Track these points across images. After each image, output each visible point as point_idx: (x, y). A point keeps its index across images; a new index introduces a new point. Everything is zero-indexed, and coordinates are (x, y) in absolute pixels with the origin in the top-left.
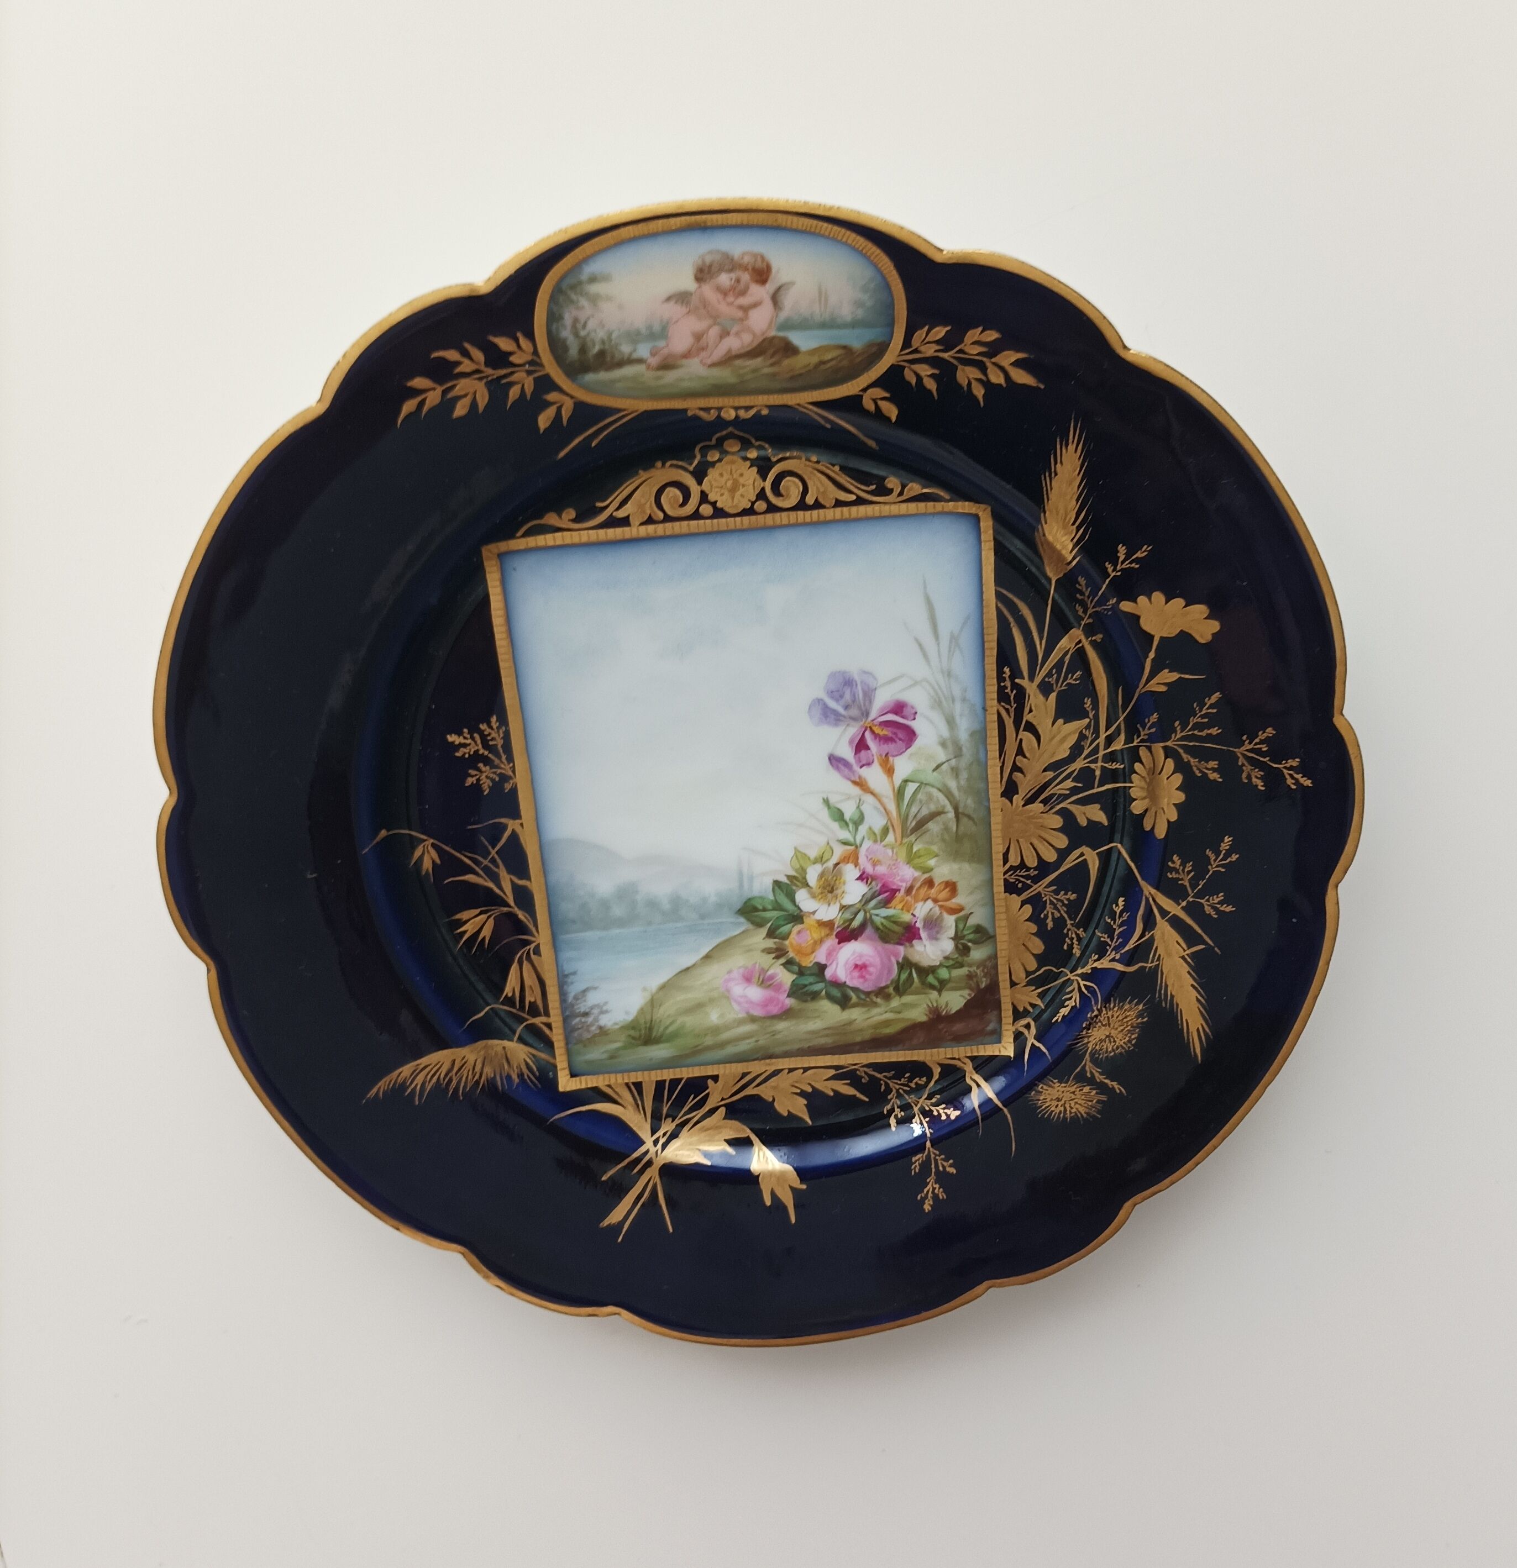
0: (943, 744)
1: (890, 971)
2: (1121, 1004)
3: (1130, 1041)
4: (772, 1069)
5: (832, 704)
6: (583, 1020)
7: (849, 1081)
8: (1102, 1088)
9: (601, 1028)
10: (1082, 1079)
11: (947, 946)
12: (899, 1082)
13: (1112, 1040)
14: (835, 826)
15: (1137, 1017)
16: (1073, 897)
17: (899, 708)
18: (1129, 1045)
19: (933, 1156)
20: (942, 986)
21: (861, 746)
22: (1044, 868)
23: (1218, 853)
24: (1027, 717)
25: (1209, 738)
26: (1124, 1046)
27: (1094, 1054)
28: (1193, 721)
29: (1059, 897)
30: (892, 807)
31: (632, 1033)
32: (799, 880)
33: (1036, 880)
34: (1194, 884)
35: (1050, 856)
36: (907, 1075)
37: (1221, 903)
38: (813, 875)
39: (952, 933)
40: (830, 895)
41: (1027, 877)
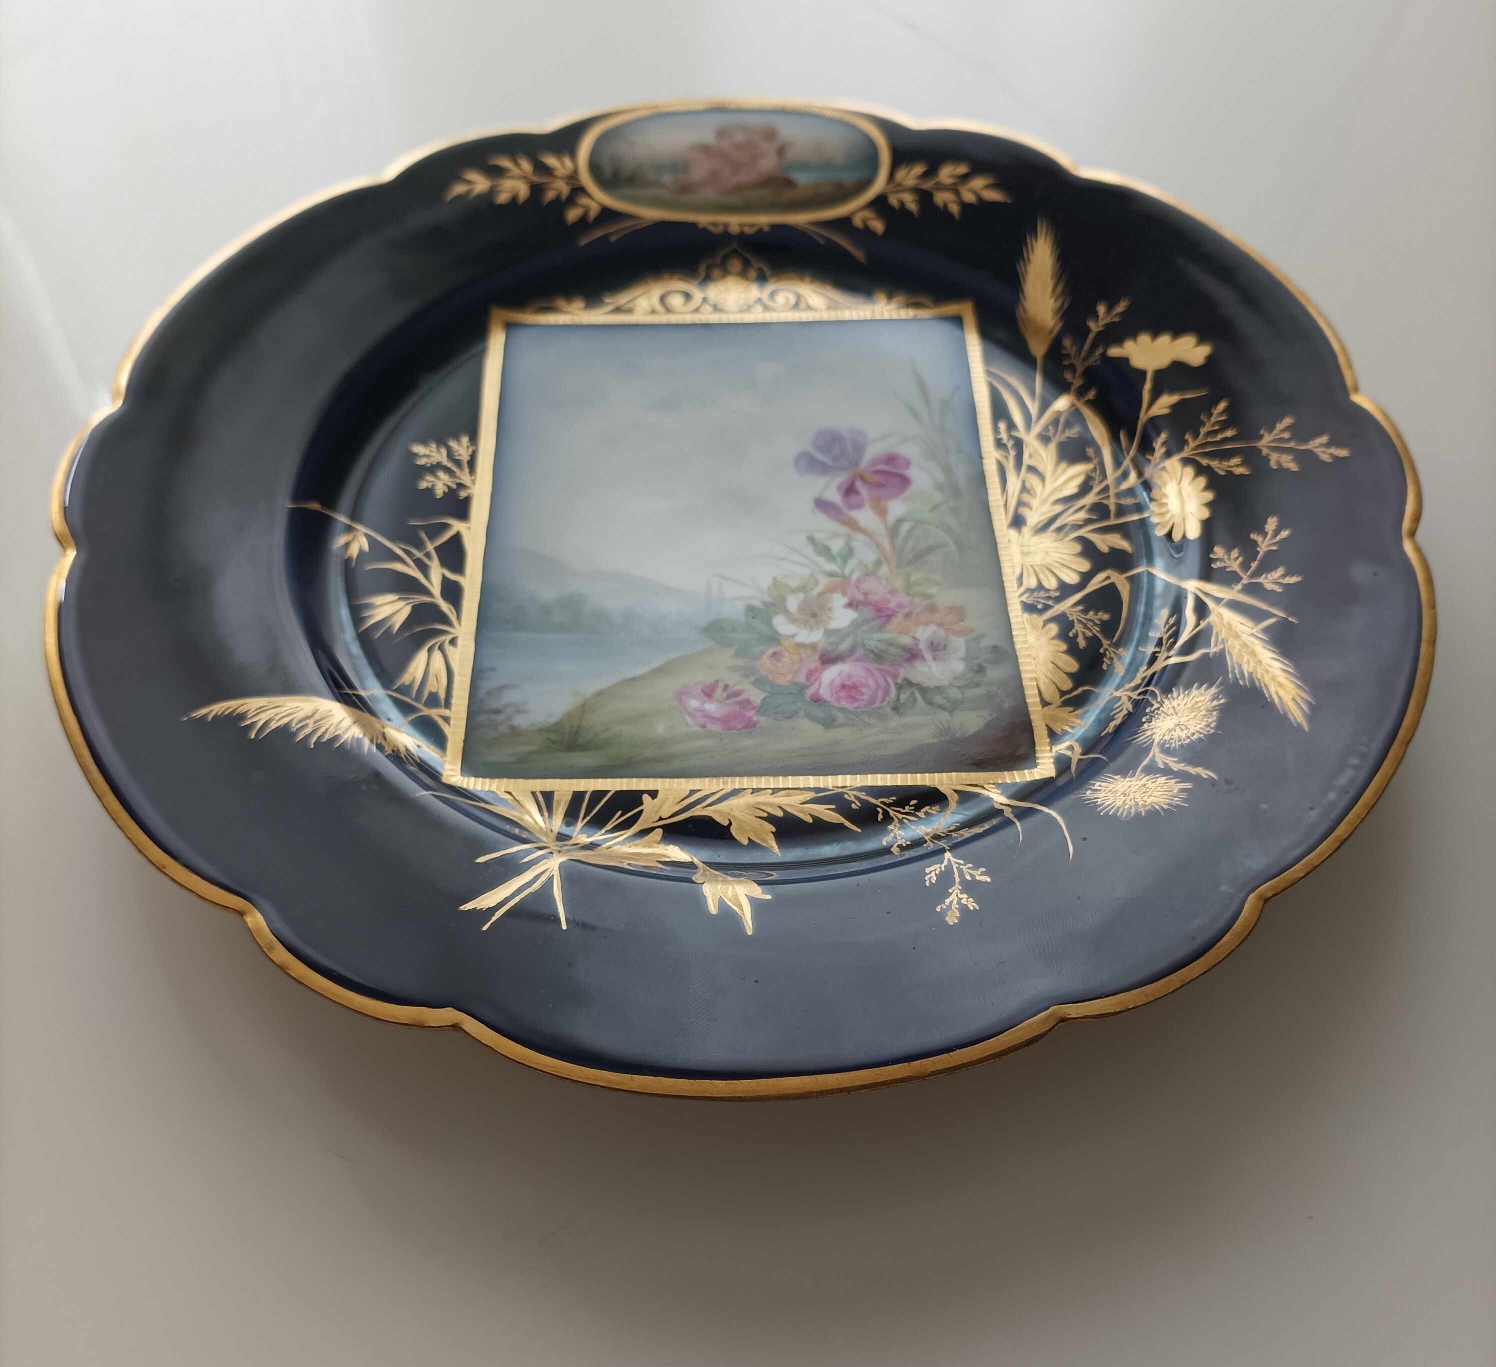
0: (940, 487)
1: (887, 692)
2: (1187, 692)
3: (1208, 726)
4: (729, 788)
5: (820, 456)
6: (492, 717)
7: (834, 807)
8: (1182, 776)
9: (513, 727)
10: (1152, 770)
11: (957, 665)
12: (902, 810)
13: (1183, 727)
14: (821, 561)
15: (1213, 700)
16: (1106, 617)
17: (891, 459)
18: (1208, 729)
19: (955, 866)
20: (953, 706)
21: (850, 491)
22: (1065, 590)
23: (1265, 534)
24: (1026, 460)
25: (1225, 440)
26: (1202, 731)
27: (1164, 744)
28: (1203, 431)
29: (1088, 617)
30: (886, 543)
31: (553, 736)
32: (777, 605)
33: (1058, 600)
34: (1245, 566)
35: (1072, 578)
36: (913, 802)
37: (1284, 576)
38: (793, 603)
39: (962, 653)
40: (812, 621)
41: (1049, 598)
